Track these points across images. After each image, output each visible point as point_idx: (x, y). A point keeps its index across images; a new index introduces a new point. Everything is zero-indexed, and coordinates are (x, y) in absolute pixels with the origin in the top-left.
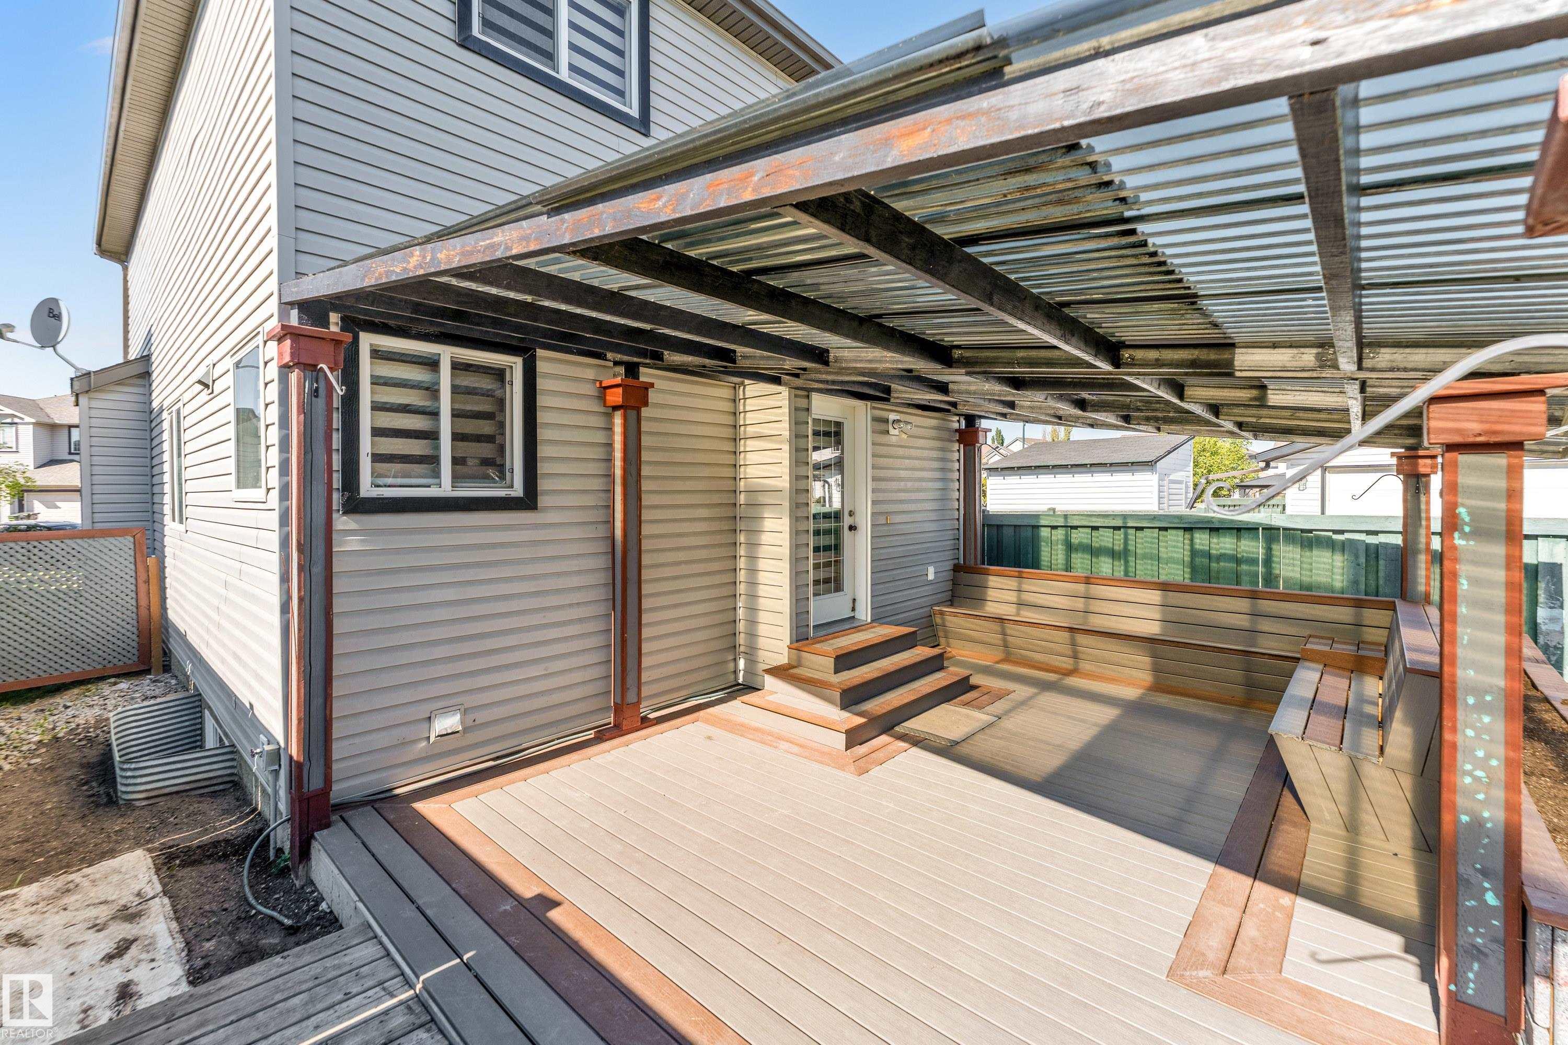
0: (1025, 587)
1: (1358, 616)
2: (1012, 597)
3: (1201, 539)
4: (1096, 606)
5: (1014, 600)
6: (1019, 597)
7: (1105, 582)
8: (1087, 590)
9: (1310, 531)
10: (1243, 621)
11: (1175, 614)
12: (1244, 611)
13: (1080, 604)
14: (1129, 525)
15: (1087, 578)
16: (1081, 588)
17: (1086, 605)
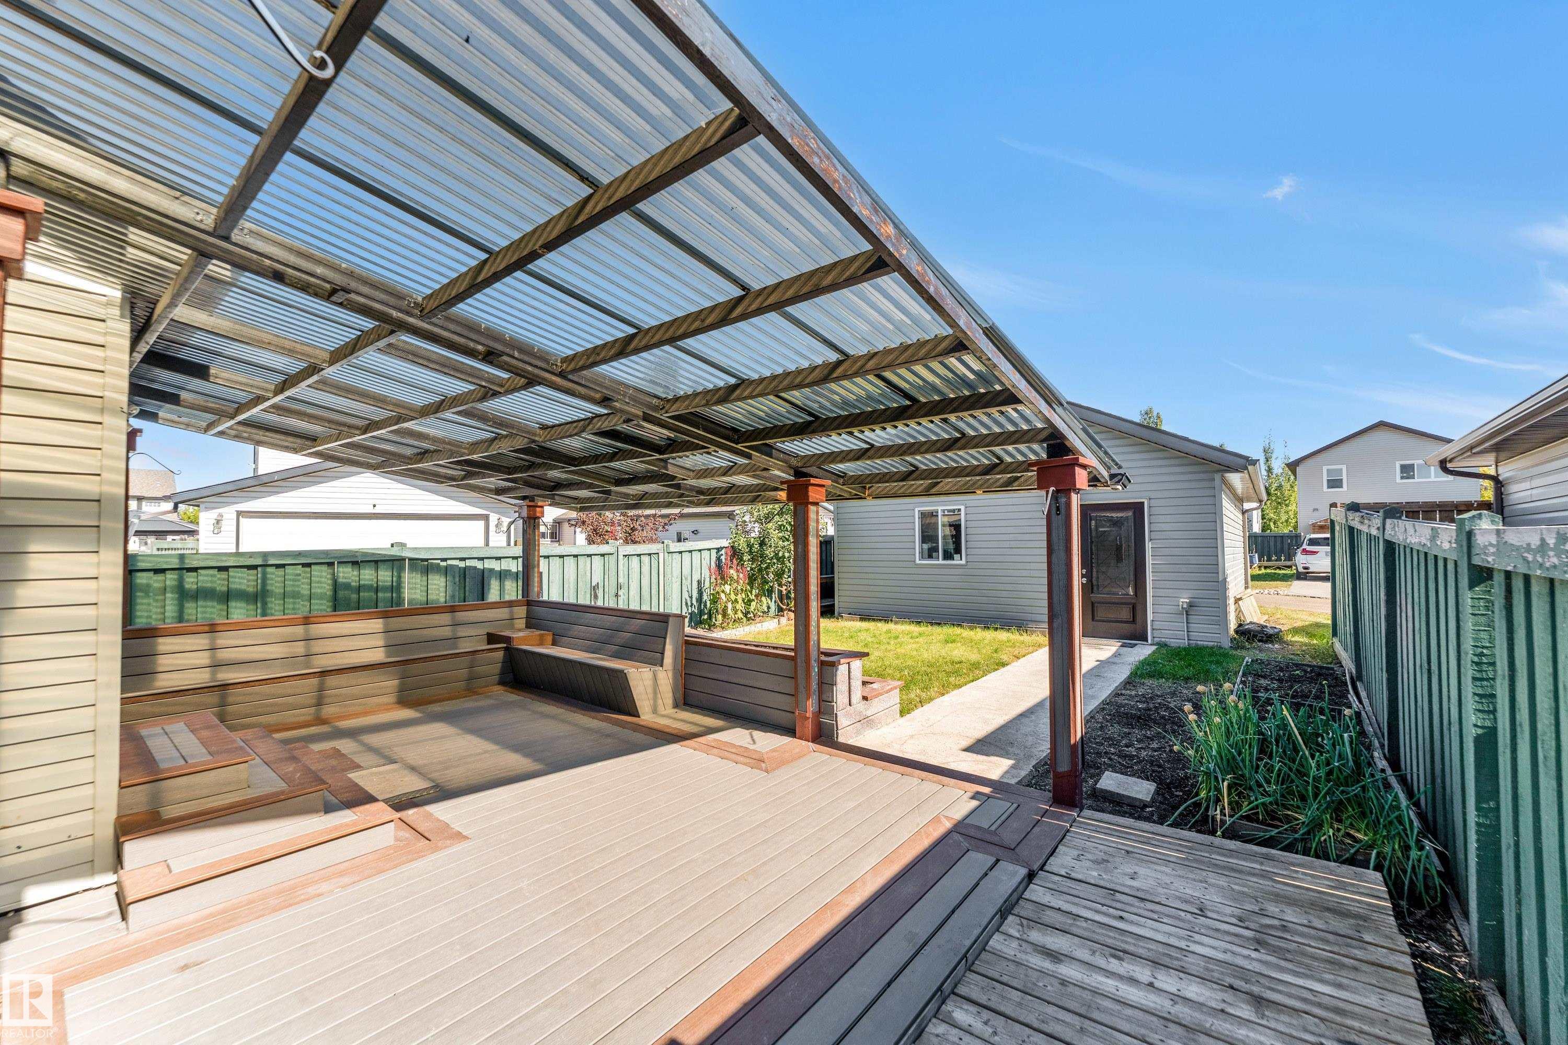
0: (221, 642)
1: (511, 613)
2: (203, 658)
3: (344, 572)
4: (317, 647)
5: (207, 662)
6: (213, 657)
7: (322, 620)
8: (307, 631)
9: (427, 560)
10: (446, 632)
11: (400, 637)
12: (447, 623)
13: (299, 648)
14: (270, 562)
15: (306, 618)
16: (299, 630)
17: (307, 647)
